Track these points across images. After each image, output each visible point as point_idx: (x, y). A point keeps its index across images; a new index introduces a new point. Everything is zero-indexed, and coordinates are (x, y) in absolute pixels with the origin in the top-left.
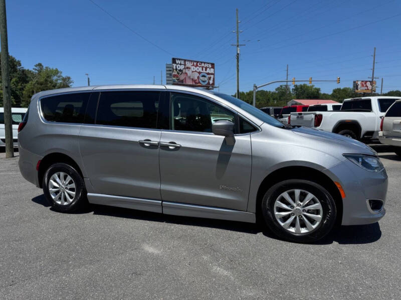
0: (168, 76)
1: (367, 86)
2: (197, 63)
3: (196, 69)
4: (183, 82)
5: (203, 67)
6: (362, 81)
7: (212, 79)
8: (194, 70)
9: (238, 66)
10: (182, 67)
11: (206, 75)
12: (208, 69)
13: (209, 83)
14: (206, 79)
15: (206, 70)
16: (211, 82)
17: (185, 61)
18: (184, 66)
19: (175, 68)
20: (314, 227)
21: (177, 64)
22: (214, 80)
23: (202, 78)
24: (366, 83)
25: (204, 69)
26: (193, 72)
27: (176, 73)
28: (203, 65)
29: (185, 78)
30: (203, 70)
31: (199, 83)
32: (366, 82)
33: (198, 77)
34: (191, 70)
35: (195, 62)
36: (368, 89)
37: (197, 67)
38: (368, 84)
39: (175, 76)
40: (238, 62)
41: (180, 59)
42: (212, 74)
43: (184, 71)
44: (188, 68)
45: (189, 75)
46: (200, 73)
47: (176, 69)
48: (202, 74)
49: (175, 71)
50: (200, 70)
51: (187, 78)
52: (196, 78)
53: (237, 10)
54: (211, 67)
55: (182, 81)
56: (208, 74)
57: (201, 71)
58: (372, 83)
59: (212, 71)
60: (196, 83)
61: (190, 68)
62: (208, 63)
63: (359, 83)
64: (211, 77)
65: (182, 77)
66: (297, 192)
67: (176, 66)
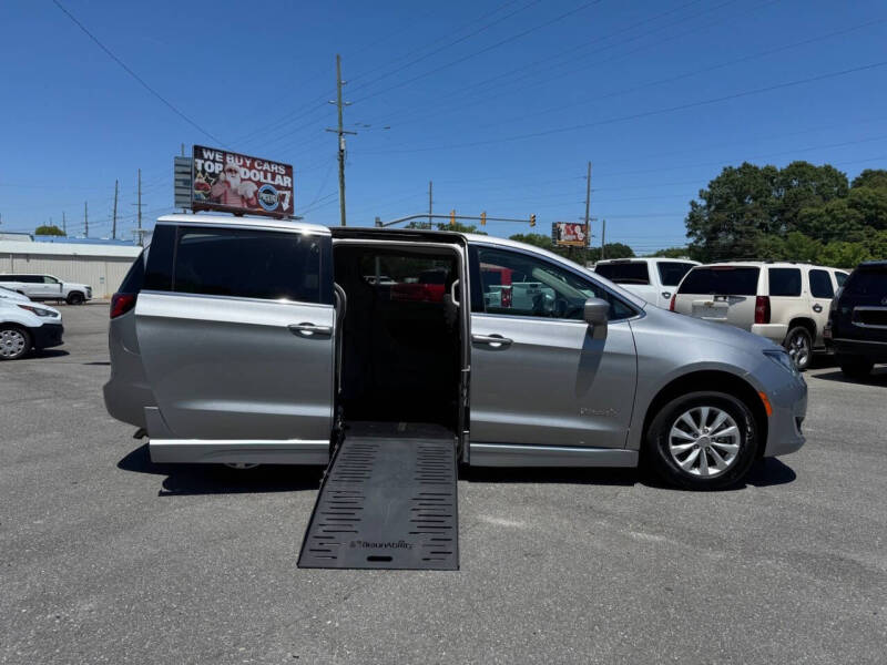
0: (181, 184)
1: (575, 234)
2: (253, 162)
3: (250, 174)
4: (219, 202)
5: (266, 172)
6: (568, 224)
7: (287, 200)
8: (247, 177)
9: (342, 176)
10: (217, 168)
11: (273, 189)
12: (278, 177)
13: (280, 207)
14: (274, 198)
15: (273, 179)
16: (286, 206)
17: (225, 154)
18: (221, 166)
19: (200, 168)
20: (728, 463)
21: (206, 160)
22: (291, 203)
23: (264, 196)
24: (573, 229)
25: (269, 175)
26: (242, 180)
27: (203, 181)
28: (266, 167)
29: (226, 192)
30: (265, 178)
31: (258, 206)
32: (574, 225)
33: (256, 193)
34: (238, 175)
35: (249, 158)
36: (577, 240)
37: (254, 171)
38: (578, 229)
39: (199, 186)
40: (342, 167)
41: (211, 150)
42: (287, 188)
43: (222, 176)
44: (230, 170)
45: (233, 186)
46: (259, 184)
47: (204, 171)
48: (263, 188)
49: (200, 174)
50: (260, 176)
51: (228, 192)
52: (251, 195)
53: (338, 57)
54: (284, 172)
55: (218, 199)
56: (279, 187)
57: (263, 180)
58: (585, 228)
59: (287, 181)
60: (249, 205)
61: (236, 172)
62: (278, 165)
63: (563, 227)
64: (284, 195)
65: (217, 190)
66: (705, 411)
67: (203, 165)
